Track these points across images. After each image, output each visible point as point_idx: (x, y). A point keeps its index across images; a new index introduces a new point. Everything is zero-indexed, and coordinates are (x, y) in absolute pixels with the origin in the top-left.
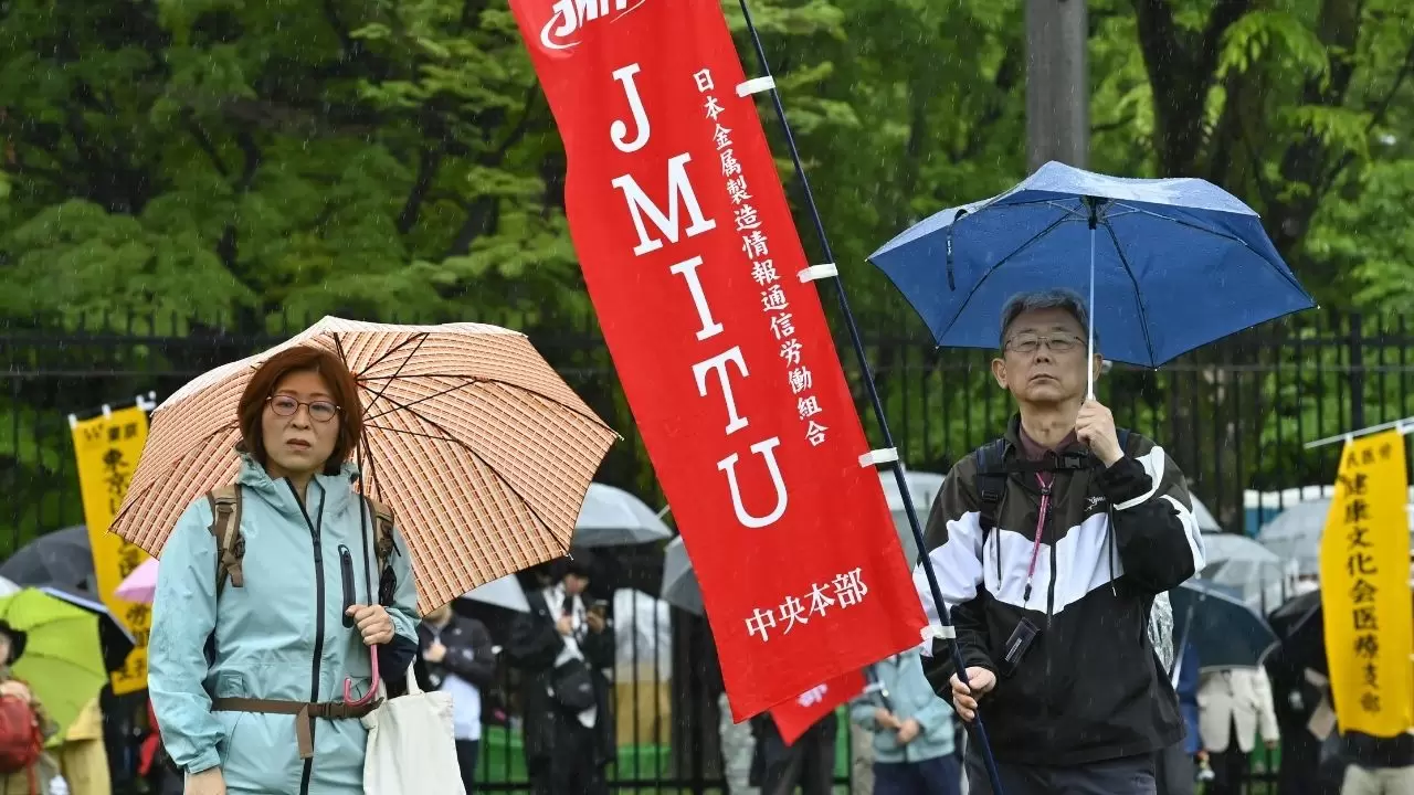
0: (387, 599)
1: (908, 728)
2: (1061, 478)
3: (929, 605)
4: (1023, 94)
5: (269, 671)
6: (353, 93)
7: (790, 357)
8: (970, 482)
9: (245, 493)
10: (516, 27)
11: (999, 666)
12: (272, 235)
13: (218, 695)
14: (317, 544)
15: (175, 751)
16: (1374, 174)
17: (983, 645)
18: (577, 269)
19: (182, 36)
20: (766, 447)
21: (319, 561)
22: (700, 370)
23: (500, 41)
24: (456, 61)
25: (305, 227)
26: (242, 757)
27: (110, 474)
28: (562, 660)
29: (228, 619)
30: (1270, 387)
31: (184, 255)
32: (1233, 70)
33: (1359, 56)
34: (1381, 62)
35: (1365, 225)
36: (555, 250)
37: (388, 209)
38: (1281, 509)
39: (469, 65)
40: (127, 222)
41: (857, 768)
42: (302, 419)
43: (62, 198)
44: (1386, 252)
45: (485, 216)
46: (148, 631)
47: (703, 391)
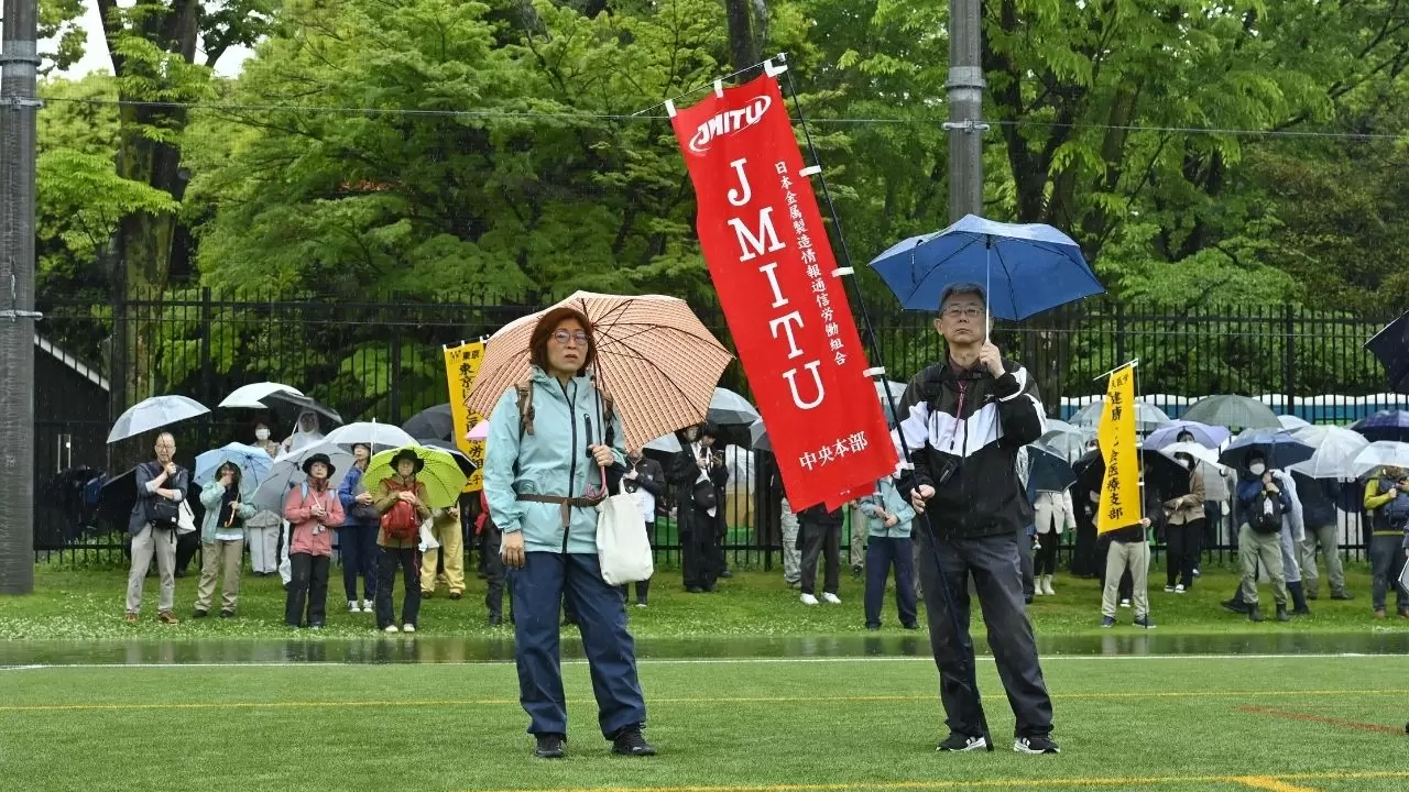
0: (609, 442)
1: (892, 519)
2: (971, 384)
3: (900, 450)
4: (946, 185)
5: (547, 480)
6: (590, 178)
7: (826, 317)
8: (922, 386)
9: (535, 385)
10: (678, 143)
11: (935, 484)
12: (546, 252)
13: (520, 492)
14: (573, 413)
15: (497, 521)
16: (1129, 230)
17: (928, 472)
18: (708, 273)
19: (500, 148)
20: (813, 366)
21: (574, 422)
22: (774, 324)
23: (669, 151)
24: (646, 161)
25: (563, 249)
26: (533, 526)
27: (463, 376)
28: (699, 481)
29: (525, 452)
30: (1075, 342)
31: (501, 263)
32: (1056, 172)
33: (1123, 167)
34: (1134, 171)
35: (1124, 258)
36: (695, 262)
37: (608, 240)
38: (1080, 407)
39: (652, 164)
40: (470, 244)
41: (854, 541)
42: (572, 344)
43: (437, 233)
44: (1135, 272)
45: (659, 244)
46: (482, 460)
47: (775, 335)
